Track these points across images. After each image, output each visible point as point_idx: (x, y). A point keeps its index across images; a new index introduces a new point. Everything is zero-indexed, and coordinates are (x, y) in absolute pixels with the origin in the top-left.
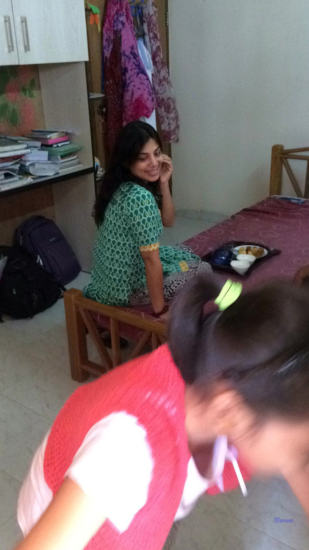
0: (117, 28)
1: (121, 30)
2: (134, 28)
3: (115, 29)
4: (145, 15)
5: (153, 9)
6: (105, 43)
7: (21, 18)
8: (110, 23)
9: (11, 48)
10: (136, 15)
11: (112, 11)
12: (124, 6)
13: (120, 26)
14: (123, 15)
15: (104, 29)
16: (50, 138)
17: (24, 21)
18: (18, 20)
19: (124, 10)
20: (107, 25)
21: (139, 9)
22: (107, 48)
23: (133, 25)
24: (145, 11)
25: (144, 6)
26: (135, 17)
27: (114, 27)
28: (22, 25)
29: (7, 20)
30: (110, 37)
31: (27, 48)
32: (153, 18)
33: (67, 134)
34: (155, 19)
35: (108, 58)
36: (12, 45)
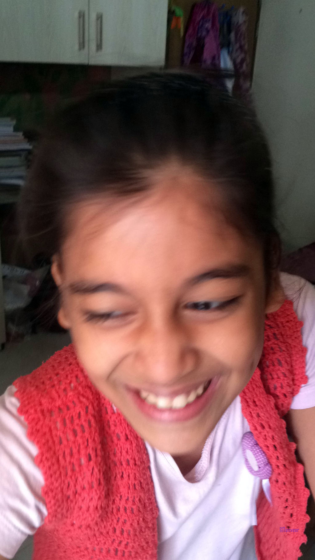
0: (201, 35)
1: (204, 38)
2: (219, 37)
4: (234, 23)
5: (242, 18)
6: (186, 50)
7: (97, 15)
8: (194, 30)
9: (82, 45)
11: (197, 16)
12: (212, 12)
13: (204, 33)
14: (209, 21)
15: (187, 35)
17: (100, 18)
18: (93, 16)
19: (211, 16)
20: (190, 31)
21: (228, 17)
22: (188, 55)
23: (219, 33)
24: (234, 20)
26: (222, 25)
27: (198, 33)
29: (82, 16)
30: (192, 43)
31: (99, 47)
32: (241, 27)
34: (244, 29)
36: (84, 42)
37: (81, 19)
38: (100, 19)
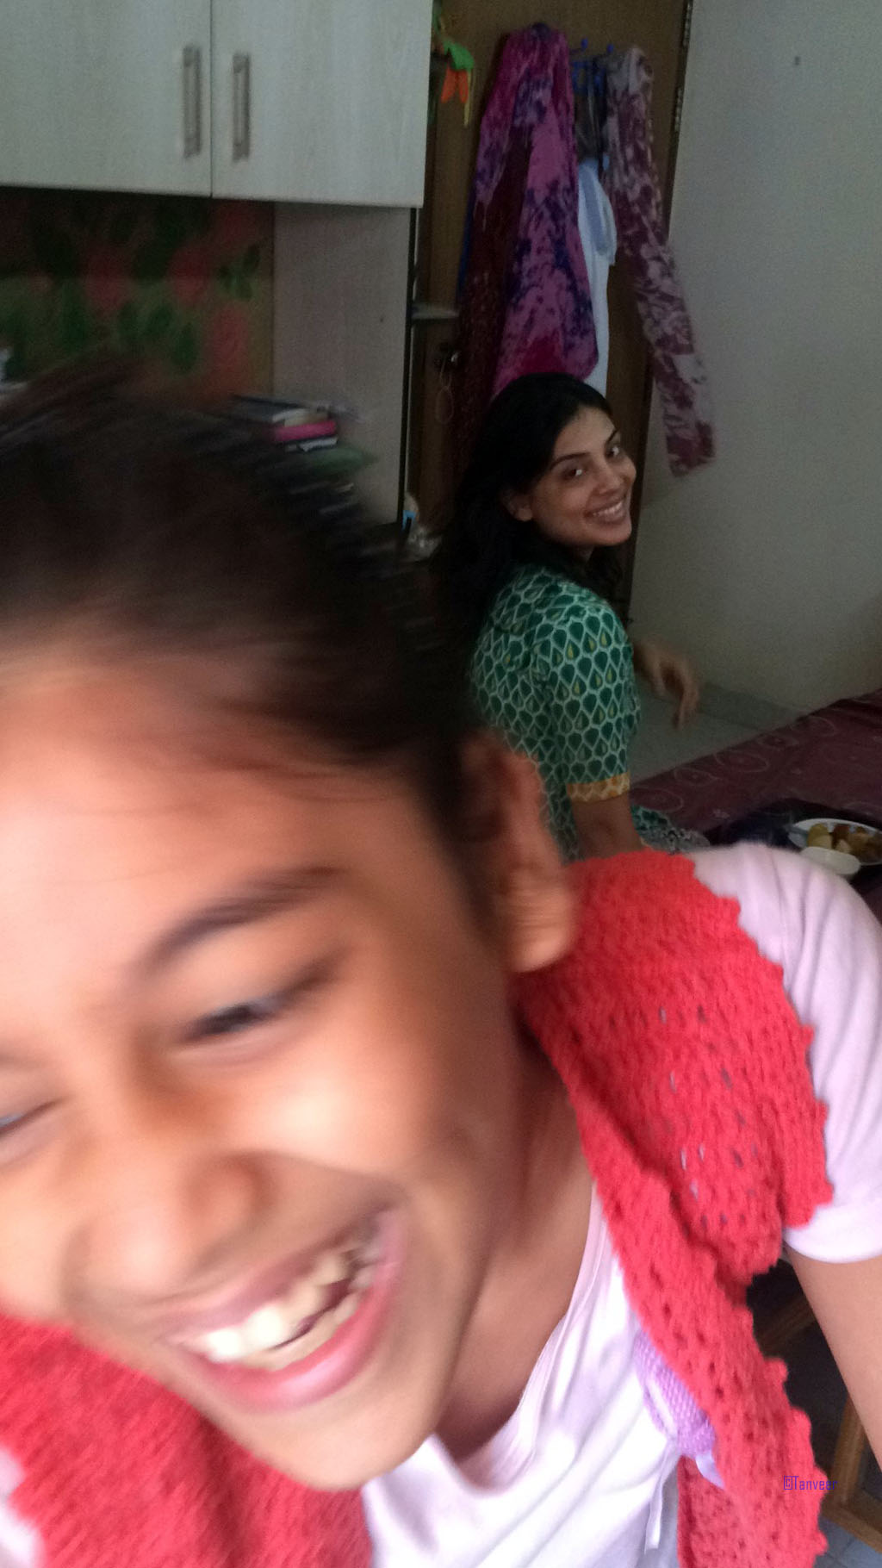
0: (523, 122)
1: (531, 127)
2: (573, 128)
3: (517, 122)
4: (615, 91)
5: (639, 78)
6: (482, 163)
7: (236, 58)
8: (503, 107)
9: (194, 143)
10: (585, 91)
11: (514, 70)
12: (552, 61)
13: (532, 116)
14: (545, 84)
15: (485, 122)
16: (282, 422)
17: (243, 66)
18: (225, 63)
19: (550, 71)
20: (494, 111)
21: (597, 74)
22: (487, 177)
23: (572, 118)
24: (616, 82)
25: (614, 66)
26: (582, 94)
27: (514, 116)
28: (236, 80)
29: (192, 59)
30: (498, 145)
31: (242, 148)
32: (635, 103)
33: (331, 416)
34: (643, 108)
35: (486, 208)
36: (198, 135)
37: (192, 70)
38: (243, 71)
